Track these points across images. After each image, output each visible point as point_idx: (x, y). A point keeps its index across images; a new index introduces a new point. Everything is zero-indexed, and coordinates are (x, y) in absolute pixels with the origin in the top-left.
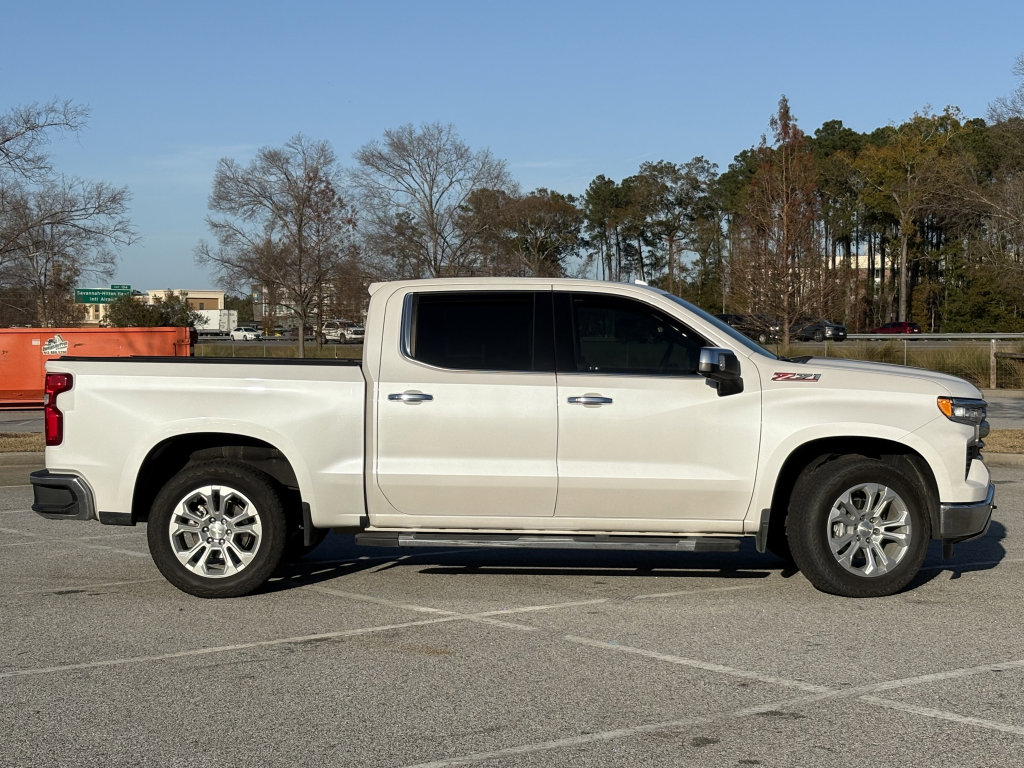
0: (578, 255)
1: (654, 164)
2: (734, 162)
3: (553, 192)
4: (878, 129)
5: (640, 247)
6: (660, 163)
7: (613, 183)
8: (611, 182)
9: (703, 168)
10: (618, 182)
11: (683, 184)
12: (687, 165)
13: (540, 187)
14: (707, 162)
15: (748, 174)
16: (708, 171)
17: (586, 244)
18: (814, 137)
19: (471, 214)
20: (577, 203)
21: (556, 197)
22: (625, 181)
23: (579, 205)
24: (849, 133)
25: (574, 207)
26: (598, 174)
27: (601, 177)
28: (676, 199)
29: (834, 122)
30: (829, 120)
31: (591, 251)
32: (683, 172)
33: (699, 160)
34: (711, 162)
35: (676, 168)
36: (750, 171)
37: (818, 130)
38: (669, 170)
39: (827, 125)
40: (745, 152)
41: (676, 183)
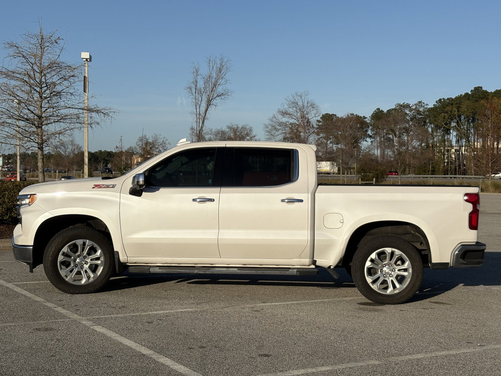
0: (366, 141)
1: (401, 104)
2: (436, 104)
3: (356, 115)
4: (497, 90)
5: (393, 138)
6: (404, 103)
7: (383, 111)
8: (382, 111)
9: (422, 105)
10: (385, 111)
11: (414, 112)
12: (415, 104)
13: (351, 113)
14: (424, 103)
15: (442, 109)
16: (424, 107)
17: (370, 137)
18: (470, 93)
19: (321, 124)
20: (366, 120)
21: (358, 117)
22: (388, 111)
23: (368, 120)
24: (486, 92)
25: (366, 121)
26: (377, 108)
27: (379, 109)
28: (411, 119)
29: (479, 87)
30: (477, 86)
31: (372, 140)
32: (414, 107)
33: (420, 102)
34: (425, 103)
35: (411, 106)
36: (443, 107)
37: (472, 90)
38: (407, 106)
39: (475, 88)
40: (440, 99)
41: (411, 112)
